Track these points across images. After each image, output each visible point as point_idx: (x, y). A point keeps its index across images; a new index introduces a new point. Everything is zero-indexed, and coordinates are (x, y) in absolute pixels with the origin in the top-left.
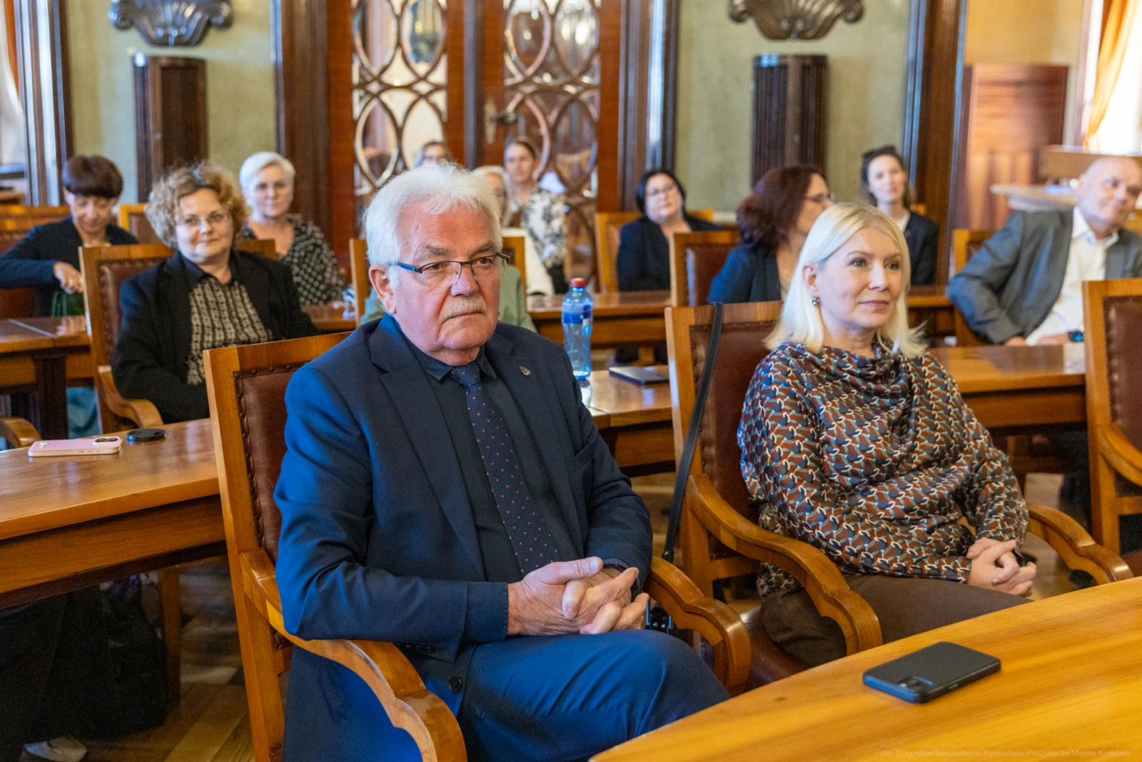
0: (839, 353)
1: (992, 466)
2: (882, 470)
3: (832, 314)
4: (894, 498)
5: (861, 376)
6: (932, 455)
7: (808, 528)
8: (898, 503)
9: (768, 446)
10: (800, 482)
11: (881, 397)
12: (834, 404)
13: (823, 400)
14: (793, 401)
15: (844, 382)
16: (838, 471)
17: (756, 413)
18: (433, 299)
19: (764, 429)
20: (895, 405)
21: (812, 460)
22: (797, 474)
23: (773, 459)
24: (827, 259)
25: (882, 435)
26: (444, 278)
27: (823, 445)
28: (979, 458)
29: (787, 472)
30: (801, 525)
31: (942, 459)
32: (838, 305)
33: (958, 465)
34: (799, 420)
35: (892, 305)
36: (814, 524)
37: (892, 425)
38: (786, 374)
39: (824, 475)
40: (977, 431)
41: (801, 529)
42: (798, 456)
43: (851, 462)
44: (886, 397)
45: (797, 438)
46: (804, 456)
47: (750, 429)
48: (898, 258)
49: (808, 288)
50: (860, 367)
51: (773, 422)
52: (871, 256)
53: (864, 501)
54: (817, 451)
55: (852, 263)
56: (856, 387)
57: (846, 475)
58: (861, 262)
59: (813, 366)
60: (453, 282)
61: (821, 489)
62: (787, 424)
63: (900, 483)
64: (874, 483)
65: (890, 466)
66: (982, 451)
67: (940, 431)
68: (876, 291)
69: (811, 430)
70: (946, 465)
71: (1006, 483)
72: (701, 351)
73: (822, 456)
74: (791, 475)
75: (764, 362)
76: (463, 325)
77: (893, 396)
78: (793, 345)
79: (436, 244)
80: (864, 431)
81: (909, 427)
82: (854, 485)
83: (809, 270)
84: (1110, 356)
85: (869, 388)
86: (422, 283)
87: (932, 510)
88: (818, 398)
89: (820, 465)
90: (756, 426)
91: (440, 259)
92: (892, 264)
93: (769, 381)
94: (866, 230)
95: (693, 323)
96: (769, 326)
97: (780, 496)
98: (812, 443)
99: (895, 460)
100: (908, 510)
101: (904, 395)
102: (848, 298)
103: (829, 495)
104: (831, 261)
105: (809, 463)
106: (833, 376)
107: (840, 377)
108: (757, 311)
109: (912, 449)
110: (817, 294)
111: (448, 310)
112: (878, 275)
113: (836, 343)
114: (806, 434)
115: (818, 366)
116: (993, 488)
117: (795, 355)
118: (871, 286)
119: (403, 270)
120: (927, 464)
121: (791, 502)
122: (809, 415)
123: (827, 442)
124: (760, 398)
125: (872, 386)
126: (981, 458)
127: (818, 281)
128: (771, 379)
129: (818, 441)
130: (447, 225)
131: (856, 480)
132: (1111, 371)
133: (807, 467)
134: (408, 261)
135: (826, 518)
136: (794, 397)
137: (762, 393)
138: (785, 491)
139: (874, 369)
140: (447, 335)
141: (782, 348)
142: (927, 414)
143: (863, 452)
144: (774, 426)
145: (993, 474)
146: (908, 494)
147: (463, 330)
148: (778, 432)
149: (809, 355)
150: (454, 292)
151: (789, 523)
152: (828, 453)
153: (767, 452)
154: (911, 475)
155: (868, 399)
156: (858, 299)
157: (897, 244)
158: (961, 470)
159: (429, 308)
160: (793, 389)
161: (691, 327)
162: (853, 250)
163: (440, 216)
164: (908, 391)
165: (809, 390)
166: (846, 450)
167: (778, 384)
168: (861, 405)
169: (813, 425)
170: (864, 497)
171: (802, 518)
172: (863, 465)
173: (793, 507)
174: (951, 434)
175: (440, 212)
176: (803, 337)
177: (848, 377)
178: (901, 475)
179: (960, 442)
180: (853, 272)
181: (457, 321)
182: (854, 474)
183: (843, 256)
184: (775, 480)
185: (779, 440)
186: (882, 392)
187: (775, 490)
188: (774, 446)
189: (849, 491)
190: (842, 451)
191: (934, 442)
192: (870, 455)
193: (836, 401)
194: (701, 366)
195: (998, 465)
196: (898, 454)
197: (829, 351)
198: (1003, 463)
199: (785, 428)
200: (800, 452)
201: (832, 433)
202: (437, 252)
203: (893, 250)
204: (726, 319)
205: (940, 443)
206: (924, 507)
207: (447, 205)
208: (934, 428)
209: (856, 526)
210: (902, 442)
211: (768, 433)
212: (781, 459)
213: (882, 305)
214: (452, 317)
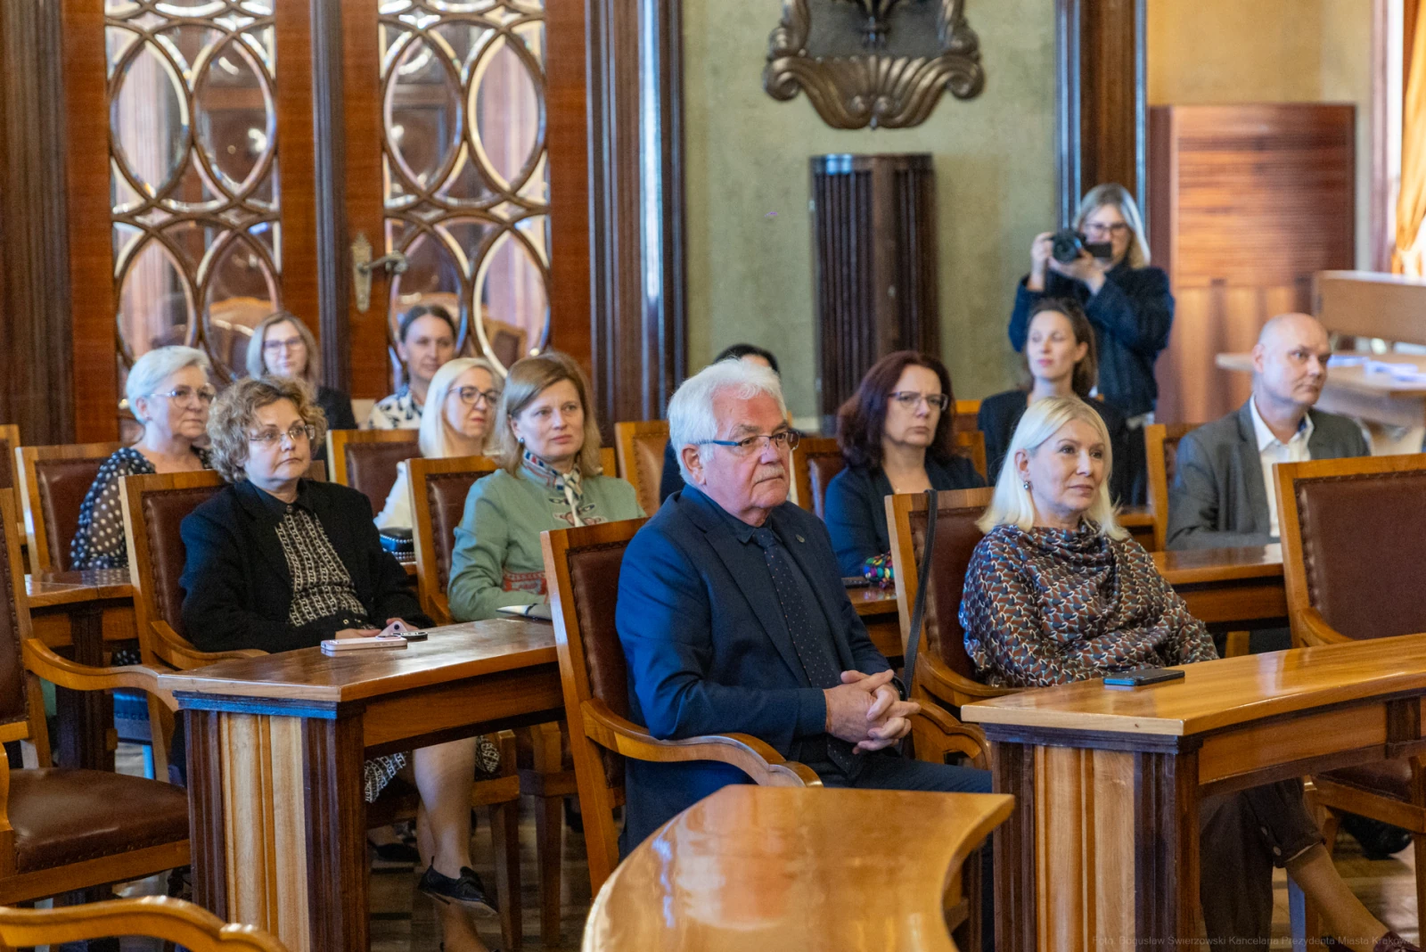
0: (1047, 531)
1: (1190, 629)
2: (1094, 626)
3: (1042, 496)
4: (1106, 650)
5: (1070, 549)
6: (1136, 613)
7: (1032, 677)
8: (1110, 653)
9: (992, 613)
10: (1023, 640)
11: (1088, 566)
12: (1048, 573)
13: (1037, 568)
14: (1010, 573)
15: (1055, 555)
16: (1056, 628)
17: (978, 588)
18: (745, 468)
19: (987, 599)
20: (1102, 570)
21: (1031, 621)
22: (1020, 634)
23: (997, 624)
24: (1040, 445)
25: (1093, 595)
26: (753, 450)
27: (1040, 607)
28: (1179, 623)
29: (1011, 633)
30: (1027, 676)
31: (1144, 619)
32: (1049, 489)
33: (1159, 625)
34: (1019, 589)
35: (1095, 491)
36: (1037, 673)
37: (1100, 587)
38: (1003, 550)
39: (1043, 633)
40: (1174, 599)
41: (1027, 680)
42: (1020, 619)
43: (1067, 619)
44: (1092, 566)
45: (1018, 604)
46: (1025, 619)
47: (974, 603)
48: (1102, 447)
49: (1020, 473)
50: (1066, 541)
51: (995, 593)
52: (1079, 444)
53: (1081, 654)
54: (1035, 614)
55: (1062, 450)
56: (1066, 559)
57: (1064, 632)
58: (1070, 449)
59: (1025, 544)
60: (763, 452)
61: (1042, 645)
62: (1007, 593)
63: (1111, 638)
64: (1089, 637)
65: (1100, 622)
66: (1181, 617)
67: (1141, 594)
68: (1082, 476)
69: (1029, 596)
70: (1149, 625)
71: (1202, 640)
72: (920, 536)
73: (1040, 619)
74: (1015, 635)
75: (981, 543)
76: (772, 487)
77: (1099, 563)
78: (1005, 526)
79: (748, 423)
80: (1077, 593)
81: (1114, 590)
82: (1071, 641)
83: (1021, 456)
84: (1304, 541)
85: (1078, 558)
86: (736, 455)
87: (1140, 659)
88: (1033, 567)
89: (1038, 624)
90: (979, 598)
91: (752, 435)
92: (1096, 453)
93: (989, 558)
94: (1074, 421)
95: (911, 508)
96: (980, 511)
97: (1006, 655)
98: (1031, 608)
99: (1104, 617)
100: (1120, 659)
101: (1107, 562)
102: (1058, 483)
103: (1048, 650)
104: (1043, 448)
105: (1029, 624)
106: (1044, 551)
107: (1051, 551)
108: (968, 497)
109: (1117, 609)
110: (1029, 479)
111: (759, 475)
112: (1084, 462)
113: (1045, 523)
114: (1025, 600)
115: (1030, 543)
116: (1192, 645)
117: (1010, 535)
118: (1078, 471)
119: (718, 446)
120: (1132, 623)
121: (1016, 658)
122: (1027, 583)
123: (1045, 604)
124: (981, 573)
125: (1080, 555)
126: (1181, 623)
127: (1029, 466)
128: (989, 555)
129: (1036, 605)
130: (754, 408)
131: (1072, 636)
132: (1306, 555)
133: (1028, 628)
134: (724, 438)
135: (1047, 666)
136: (1010, 568)
137: (982, 569)
138: (1010, 650)
139: (1079, 542)
140: (759, 496)
141: (997, 530)
142: (1129, 581)
143: (1077, 610)
144: (996, 596)
145: (1190, 635)
146: (1118, 646)
147: (772, 491)
148: (1000, 601)
149: (1021, 533)
150: (764, 461)
151: (1015, 677)
152: (1046, 614)
153: (992, 618)
154: (1119, 631)
155: (1077, 569)
156: (1068, 484)
157: (1101, 435)
158: (1162, 629)
159: (743, 475)
160: (1010, 562)
161: (910, 513)
162: (1062, 438)
163: (749, 401)
164: (1112, 562)
165: (1024, 562)
166: (1062, 609)
167: (996, 559)
168: (1072, 574)
169: (1030, 592)
170: (1081, 650)
171: (1026, 670)
172: (1077, 621)
173: (1018, 661)
174: (1151, 598)
175: (749, 397)
176: (1014, 520)
177: (1058, 550)
178: (1110, 631)
179: (1160, 605)
180: (1063, 458)
181: (767, 484)
182: (1071, 630)
183: (1054, 445)
184: (1001, 642)
185: (1002, 607)
186: (1089, 560)
187: (1001, 650)
188: (998, 612)
189: (1067, 647)
190: (1059, 610)
191: (1137, 603)
192: (1083, 613)
193: (1050, 570)
194: (922, 549)
195: (1195, 627)
196: (1106, 612)
197: (1038, 530)
198: (1199, 625)
199: (1006, 596)
200: (1021, 616)
201: (1048, 596)
202: (749, 430)
203: (1096, 439)
204: (940, 505)
205: (1142, 603)
206: (1133, 657)
207: (754, 392)
208: (1136, 592)
209: (1073, 672)
210: (1109, 603)
211: (991, 602)
212: (1004, 623)
213: (1089, 490)
214: (762, 481)
